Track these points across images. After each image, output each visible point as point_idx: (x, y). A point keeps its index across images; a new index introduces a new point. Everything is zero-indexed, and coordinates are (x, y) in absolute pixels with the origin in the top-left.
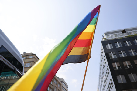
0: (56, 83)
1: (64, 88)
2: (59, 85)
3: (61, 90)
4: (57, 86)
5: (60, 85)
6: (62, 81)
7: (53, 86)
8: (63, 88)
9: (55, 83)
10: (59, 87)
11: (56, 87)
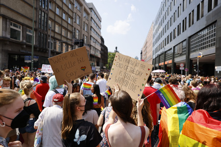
0: (78, 8)
1: (95, 21)
2: (85, 15)
3: (89, 23)
4: (82, 15)
5: (88, 14)
6: (92, 8)
7: (73, 13)
8: (93, 21)
9: (76, 8)
10: (85, 17)
11: (80, 16)
